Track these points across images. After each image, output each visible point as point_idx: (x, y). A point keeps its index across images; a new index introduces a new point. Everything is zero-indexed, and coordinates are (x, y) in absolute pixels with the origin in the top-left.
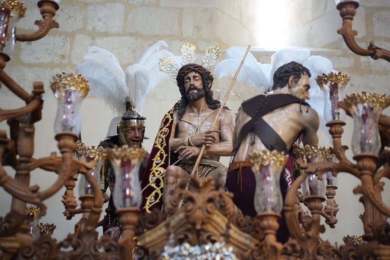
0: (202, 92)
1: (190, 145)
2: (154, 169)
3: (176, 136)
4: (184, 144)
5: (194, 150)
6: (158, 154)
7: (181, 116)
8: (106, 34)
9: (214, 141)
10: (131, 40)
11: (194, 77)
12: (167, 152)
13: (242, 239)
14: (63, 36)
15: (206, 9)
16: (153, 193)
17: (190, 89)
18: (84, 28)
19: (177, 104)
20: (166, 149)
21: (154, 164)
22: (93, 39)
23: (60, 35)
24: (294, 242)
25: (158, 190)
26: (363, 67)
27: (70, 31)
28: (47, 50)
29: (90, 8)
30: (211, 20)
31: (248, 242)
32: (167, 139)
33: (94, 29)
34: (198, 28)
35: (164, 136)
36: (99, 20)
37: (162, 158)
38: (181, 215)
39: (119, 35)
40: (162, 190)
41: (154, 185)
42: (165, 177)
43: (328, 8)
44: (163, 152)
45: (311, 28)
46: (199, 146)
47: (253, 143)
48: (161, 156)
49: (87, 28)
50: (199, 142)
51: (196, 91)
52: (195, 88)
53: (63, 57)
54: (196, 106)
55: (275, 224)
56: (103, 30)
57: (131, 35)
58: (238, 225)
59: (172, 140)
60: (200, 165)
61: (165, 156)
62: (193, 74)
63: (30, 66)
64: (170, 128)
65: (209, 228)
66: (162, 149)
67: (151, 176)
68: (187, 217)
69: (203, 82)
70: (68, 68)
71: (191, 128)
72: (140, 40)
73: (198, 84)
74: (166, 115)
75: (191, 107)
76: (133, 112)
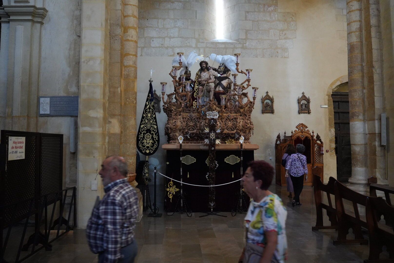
0: (206, 68)
1: (203, 81)
2: (195, 86)
3: (200, 78)
4: (202, 81)
5: (204, 82)
6: (196, 83)
7: (201, 73)
8: (174, 37)
9: (209, 80)
10: (181, 39)
11: (204, 64)
12: (198, 82)
13: (218, 109)
14: (162, 38)
15: (202, 29)
16: (196, 92)
17: (203, 67)
18: (167, 36)
19: (199, 70)
20: (198, 81)
21: (195, 85)
22: (170, 39)
23: (161, 38)
24: (227, 109)
25: (197, 91)
26: (244, 47)
27: (164, 37)
28: (158, 43)
29: (169, 30)
30: (203, 32)
31: (219, 110)
32: (198, 79)
33: (170, 36)
34: (199, 35)
35: (197, 78)
36: (172, 33)
37: (197, 84)
38: (208, 106)
39: (177, 38)
40: (198, 91)
41: (195, 90)
42: (198, 88)
43: (236, 29)
44: (197, 82)
45: (231, 34)
46: (206, 81)
47: (219, 87)
48: (197, 83)
49: (168, 36)
50: (205, 80)
51: (204, 68)
52: (204, 67)
53: (162, 44)
54: (204, 71)
55: (224, 107)
56: (173, 36)
57: (181, 37)
58: (218, 107)
59: (199, 79)
60: (206, 85)
61: (198, 83)
62: (204, 63)
63: (154, 47)
64: (198, 76)
65: (213, 108)
66: (197, 81)
67: (195, 88)
68: (209, 106)
69: (206, 65)
70: (164, 48)
71: (203, 76)
72: (183, 39)
73: (205, 66)
74: (197, 73)
75: (203, 71)
76: (188, 70)
